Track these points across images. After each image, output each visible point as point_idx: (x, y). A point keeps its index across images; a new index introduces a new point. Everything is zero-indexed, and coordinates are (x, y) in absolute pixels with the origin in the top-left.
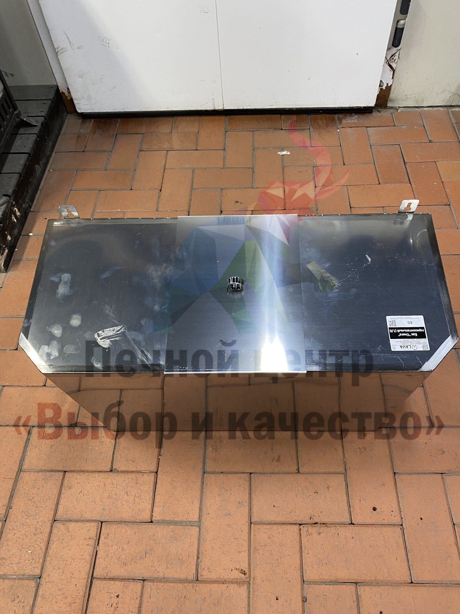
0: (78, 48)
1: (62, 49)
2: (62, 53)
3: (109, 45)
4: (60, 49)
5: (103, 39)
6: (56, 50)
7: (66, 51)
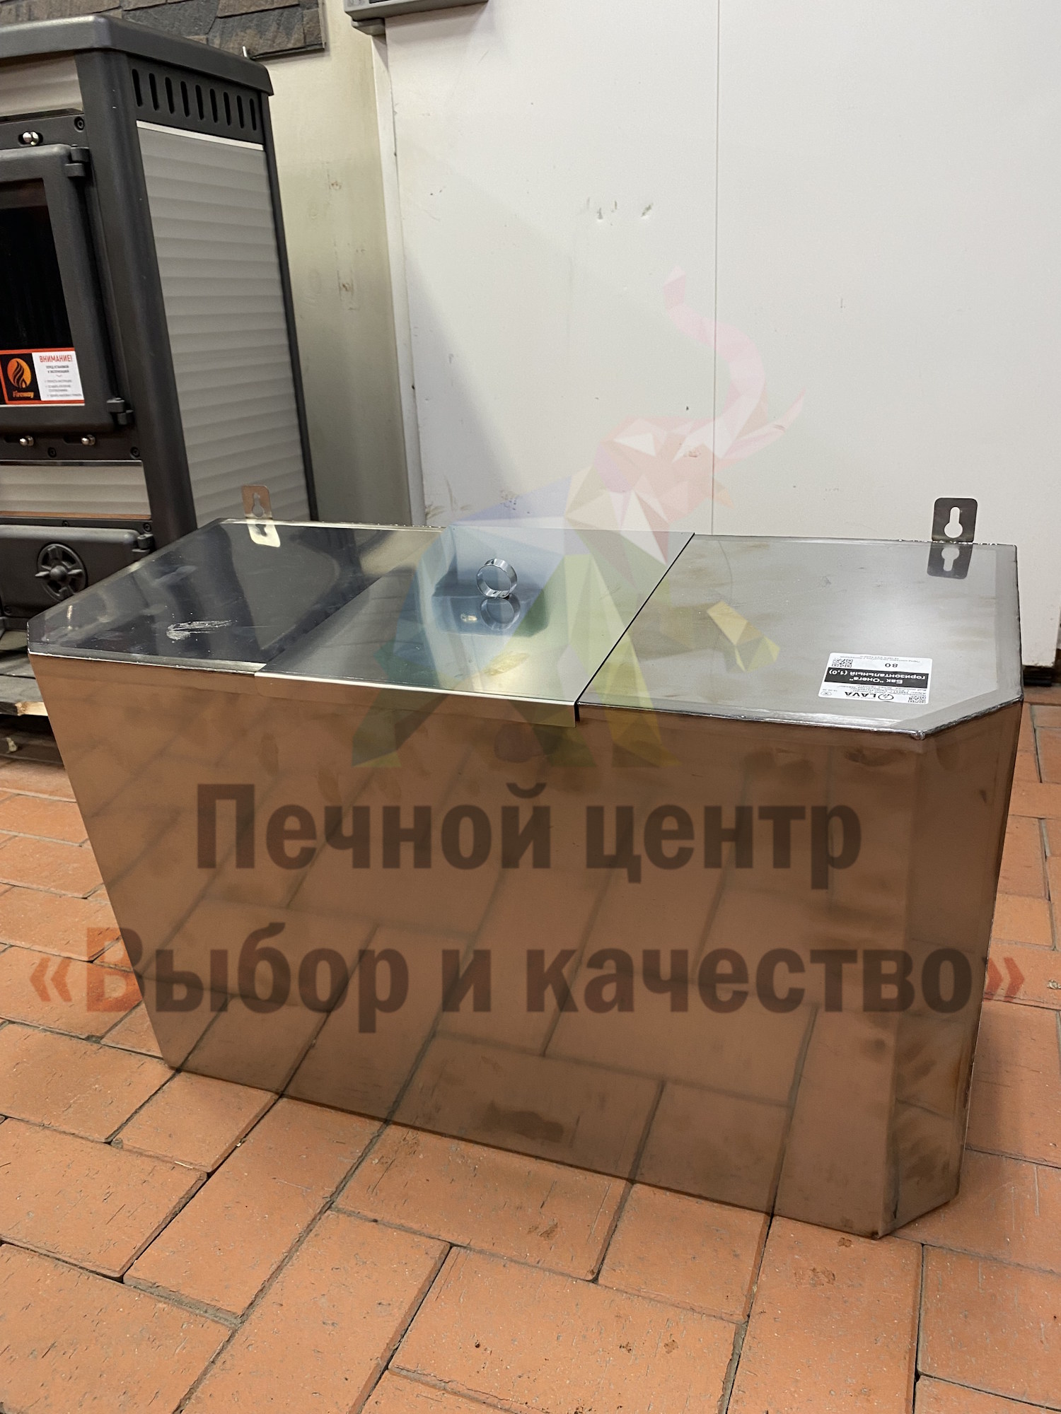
0: (462, 508)
1: (436, 508)
2: (433, 515)
3: (514, 506)
4: (432, 508)
5: (507, 495)
6: (426, 510)
7: (442, 512)
